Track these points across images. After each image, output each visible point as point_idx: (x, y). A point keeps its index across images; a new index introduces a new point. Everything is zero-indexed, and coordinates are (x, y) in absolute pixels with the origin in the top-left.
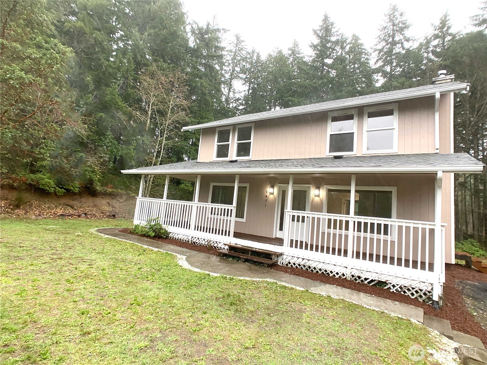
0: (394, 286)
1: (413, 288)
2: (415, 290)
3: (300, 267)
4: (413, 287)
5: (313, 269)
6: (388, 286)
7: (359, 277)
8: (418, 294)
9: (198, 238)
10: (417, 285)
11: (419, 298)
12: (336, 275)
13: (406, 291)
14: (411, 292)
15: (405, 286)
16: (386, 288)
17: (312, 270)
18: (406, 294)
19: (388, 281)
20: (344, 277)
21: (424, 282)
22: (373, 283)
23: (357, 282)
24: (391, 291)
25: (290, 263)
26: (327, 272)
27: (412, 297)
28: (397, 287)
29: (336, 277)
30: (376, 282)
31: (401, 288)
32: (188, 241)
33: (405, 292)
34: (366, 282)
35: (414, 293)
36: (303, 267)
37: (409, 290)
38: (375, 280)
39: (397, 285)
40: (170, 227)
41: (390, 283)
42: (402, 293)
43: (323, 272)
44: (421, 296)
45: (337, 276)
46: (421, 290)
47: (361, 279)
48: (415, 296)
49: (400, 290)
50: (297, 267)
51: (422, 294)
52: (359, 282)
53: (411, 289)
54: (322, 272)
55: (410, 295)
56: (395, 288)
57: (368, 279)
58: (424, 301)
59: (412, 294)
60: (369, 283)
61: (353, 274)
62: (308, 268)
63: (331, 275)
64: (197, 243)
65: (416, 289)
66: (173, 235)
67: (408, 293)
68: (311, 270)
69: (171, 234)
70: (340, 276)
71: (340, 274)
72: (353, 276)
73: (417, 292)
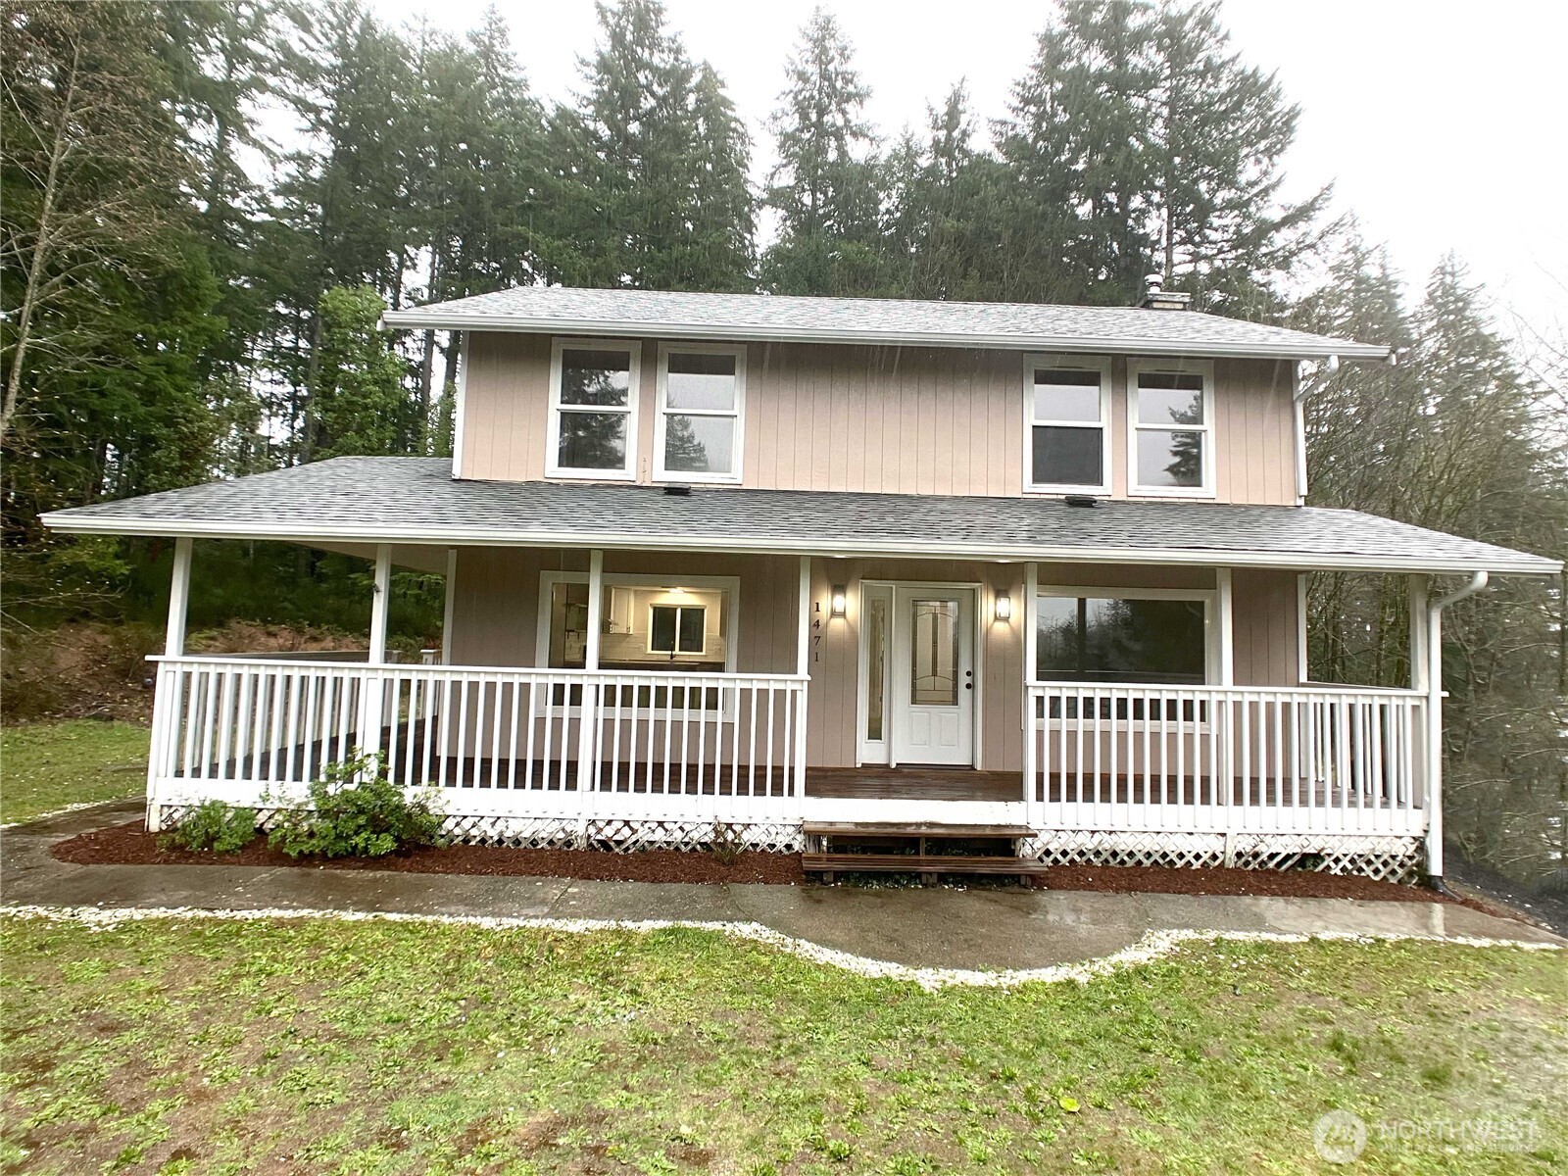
0: (1337, 861)
1: (1377, 857)
2: (1382, 860)
3: (1084, 858)
4: (1377, 853)
5: (1126, 858)
6: (1325, 864)
7: (1256, 855)
8: (1389, 868)
9: (627, 823)
10: (1386, 848)
11: (1389, 877)
12: (1193, 861)
13: (1364, 866)
14: (1372, 867)
15: (1360, 856)
16: (1321, 868)
17: (1123, 862)
18: (1363, 874)
19: (1323, 849)
20: (1217, 863)
21: (1401, 837)
22: (1290, 863)
23: (1250, 867)
24: (1332, 872)
25: (1048, 853)
26: (1168, 859)
27: (1377, 879)
28: (1345, 862)
29: (1193, 868)
30: (1296, 858)
31: (1352, 861)
32: (569, 844)
33: (1360, 870)
34: (1271, 865)
35: (1381, 867)
36: (1092, 857)
37: (1369, 862)
38: (1294, 854)
39: (1345, 855)
40: (448, 793)
41: (1329, 855)
42: (1355, 873)
43: (1156, 861)
44: (1393, 872)
45: (1197, 865)
46: (1393, 857)
47: (1259, 859)
48: (1382, 874)
49: (1350, 867)
50: (1072, 861)
51: (1396, 867)
52: (1255, 869)
53: (1373, 858)
54: (1152, 860)
55: (1371, 875)
56: (1341, 865)
57: (1278, 854)
58: (1399, 881)
59: (1376, 871)
60: (1279, 865)
61: (1240, 848)
62: (1111, 859)
63: (1180, 864)
64: (619, 843)
65: (1386, 857)
66: (466, 824)
67: (1368, 871)
68: (1118, 860)
69: (449, 824)
70: (1205, 862)
71: (1205, 857)
72: (1239, 855)
73: (1385, 864)
